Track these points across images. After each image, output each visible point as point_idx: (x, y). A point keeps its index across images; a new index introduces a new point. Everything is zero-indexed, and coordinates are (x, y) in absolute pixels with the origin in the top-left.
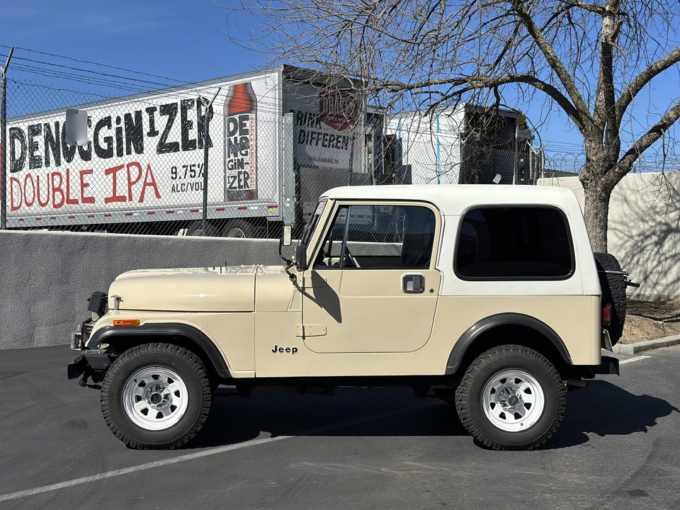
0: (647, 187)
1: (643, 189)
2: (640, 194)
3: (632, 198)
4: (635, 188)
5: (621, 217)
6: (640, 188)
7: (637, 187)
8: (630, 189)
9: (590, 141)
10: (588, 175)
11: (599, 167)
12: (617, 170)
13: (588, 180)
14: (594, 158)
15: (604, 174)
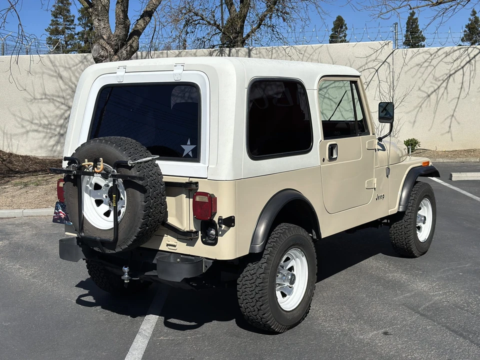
0: (77, 65)
1: (74, 66)
2: (71, 70)
3: (65, 74)
4: (67, 66)
5: (56, 91)
6: (71, 66)
7: (68, 64)
8: (63, 66)
9: (100, 20)
10: (103, 53)
11: (111, 46)
12: (129, 48)
13: (102, 58)
14: (105, 37)
15: (116, 52)
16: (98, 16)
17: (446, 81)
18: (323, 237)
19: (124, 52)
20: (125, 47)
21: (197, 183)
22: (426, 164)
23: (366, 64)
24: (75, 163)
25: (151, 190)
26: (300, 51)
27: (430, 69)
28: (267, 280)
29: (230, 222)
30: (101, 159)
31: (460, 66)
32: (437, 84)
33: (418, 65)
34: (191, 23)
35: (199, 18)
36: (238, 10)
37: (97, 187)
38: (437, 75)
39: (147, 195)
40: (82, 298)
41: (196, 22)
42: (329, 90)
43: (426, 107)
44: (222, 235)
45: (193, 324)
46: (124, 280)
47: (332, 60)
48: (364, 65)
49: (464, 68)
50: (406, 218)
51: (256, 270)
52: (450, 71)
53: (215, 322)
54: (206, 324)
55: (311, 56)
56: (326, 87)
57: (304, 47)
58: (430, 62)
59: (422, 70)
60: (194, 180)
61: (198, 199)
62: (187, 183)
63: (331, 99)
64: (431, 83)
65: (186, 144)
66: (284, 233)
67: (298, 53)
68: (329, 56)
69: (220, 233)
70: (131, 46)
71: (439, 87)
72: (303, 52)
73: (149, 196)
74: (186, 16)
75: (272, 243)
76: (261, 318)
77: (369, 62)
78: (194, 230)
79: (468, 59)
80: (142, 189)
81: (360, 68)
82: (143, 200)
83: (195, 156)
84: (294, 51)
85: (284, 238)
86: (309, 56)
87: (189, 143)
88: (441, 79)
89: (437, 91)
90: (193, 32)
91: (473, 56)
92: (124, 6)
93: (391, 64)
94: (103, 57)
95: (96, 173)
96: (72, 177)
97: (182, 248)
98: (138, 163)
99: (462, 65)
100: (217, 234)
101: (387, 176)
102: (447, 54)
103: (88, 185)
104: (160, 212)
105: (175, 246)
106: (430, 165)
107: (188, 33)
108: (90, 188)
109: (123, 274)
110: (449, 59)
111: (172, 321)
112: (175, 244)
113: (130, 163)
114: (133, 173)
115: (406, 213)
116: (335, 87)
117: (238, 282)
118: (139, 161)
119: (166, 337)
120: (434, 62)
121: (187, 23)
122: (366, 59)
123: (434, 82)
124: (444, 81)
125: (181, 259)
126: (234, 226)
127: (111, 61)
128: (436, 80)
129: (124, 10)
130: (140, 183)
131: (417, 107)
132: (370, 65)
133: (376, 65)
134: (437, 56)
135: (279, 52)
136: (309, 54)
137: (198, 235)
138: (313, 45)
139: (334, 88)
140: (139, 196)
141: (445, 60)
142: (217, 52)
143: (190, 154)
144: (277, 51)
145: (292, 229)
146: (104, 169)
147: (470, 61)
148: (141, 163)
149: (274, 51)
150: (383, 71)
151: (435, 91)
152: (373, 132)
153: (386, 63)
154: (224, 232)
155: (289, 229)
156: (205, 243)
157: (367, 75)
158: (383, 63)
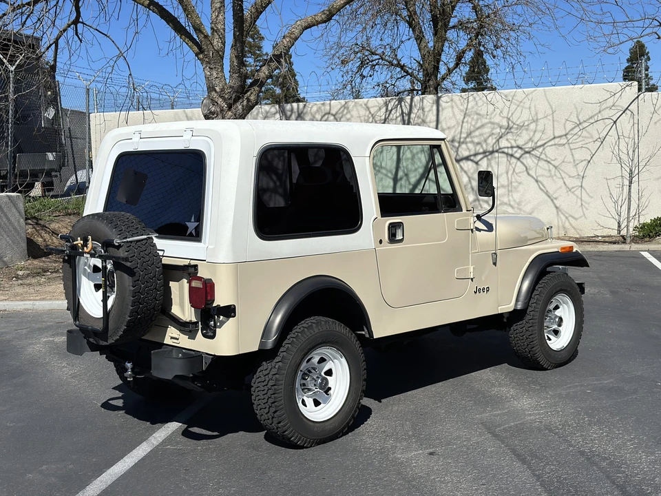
9: (211, 69)
10: (213, 108)
11: (224, 99)
12: (245, 103)
13: (213, 115)
14: (217, 89)
15: (230, 107)
16: (210, 64)
18: (375, 336)
19: (240, 107)
20: (241, 101)
21: (197, 266)
22: (568, 250)
23: (600, 112)
24: (70, 242)
25: (141, 273)
26: (506, 96)
28: (281, 382)
29: (229, 311)
30: (90, 237)
34: (367, 64)
35: (378, 57)
36: (431, 44)
37: (96, 269)
39: (136, 278)
40: (110, 402)
41: (374, 63)
42: (546, 150)
44: (220, 327)
45: (216, 433)
46: (127, 378)
47: (552, 108)
48: (597, 114)
50: (528, 317)
51: (269, 370)
53: (241, 433)
54: (230, 435)
55: (522, 104)
56: (543, 145)
57: (511, 92)
60: (193, 263)
61: (194, 284)
62: (185, 266)
63: (549, 162)
65: (190, 221)
66: (310, 327)
67: (505, 101)
68: (547, 103)
69: (218, 324)
70: (248, 100)
72: (511, 99)
73: (138, 280)
74: (359, 55)
75: (291, 339)
76: (277, 428)
77: (603, 110)
78: (194, 320)
80: (131, 272)
81: (591, 118)
82: (131, 284)
83: (196, 236)
84: (498, 97)
85: (308, 333)
86: (518, 103)
87: (193, 220)
90: (370, 76)
92: (238, 51)
93: (636, 113)
94: (213, 113)
95: (86, 252)
96: (66, 258)
97: (184, 342)
98: (128, 242)
100: (215, 326)
101: (495, 264)
103: (86, 267)
104: (155, 298)
105: (178, 339)
106: (574, 251)
107: (364, 77)
108: (89, 271)
109: (126, 370)
111: (196, 430)
112: (177, 337)
113: (117, 242)
114: (122, 253)
115: (528, 312)
116: (555, 145)
117: (252, 384)
118: (128, 240)
119: (174, 446)
121: (363, 65)
122: (599, 105)
125: (183, 354)
126: (235, 316)
127: (223, 118)
129: (239, 56)
130: (128, 264)
132: (606, 114)
133: (614, 114)
135: (477, 99)
136: (518, 101)
137: (198, 326)
138: (525, 90)
139: (554, 147)
140: (128, 279)
142: (395, 100)
143: (194, 232)
144: (475, 99)
145: (323, 323)
146: (93, 248)
148: (131, 242)
149: (471, 98)
150: (625, 122)
152: (467, 208)
153: (627, 111)
154: (222, 323)
155: (318, 323)
156: (205, 336)
157: (600, 128)
158: (624, 112)
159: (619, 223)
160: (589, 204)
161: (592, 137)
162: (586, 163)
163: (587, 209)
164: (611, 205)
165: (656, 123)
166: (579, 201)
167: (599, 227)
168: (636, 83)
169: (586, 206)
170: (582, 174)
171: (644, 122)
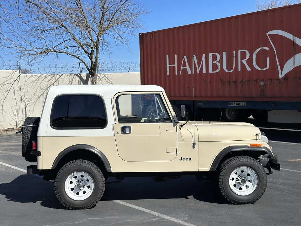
17: (46, 90)
23: (7, 80)
27: (38, 84)
31: (52, 83)
32: (42, 92)
33: (33, 82)
38: (42, 87)
43: (38, 103)
48: (6, 82)
49: (54, 84)
52: (48, 85)
58: (38, 81)
59: (34, 84)
64: (40, 91)
71: (43, 93)
79: (55, 80)
81: (4, 82)
88: (44, 89)
89: (43, 95)
91: (57, 79)
93: (19, 81)
99: (53, 82)
102: (46, 77)
110: (46, 79)
120: (40, 81)
122: (6, 78)
123: (41, 90)
124: (45, 90)
128: (42, 90)
131: (34, 103)
132: (9, 81)
133: (12, 81)
134: (41, 77)
141: (45, 80)
147: (56, 81)
151: (42, 95)
153: (17, 81)
157: (7, 87)
158: (15, 81)
159: (17, 123)
160: (6, 116)
161: (5, 90)
162: (3, 100)
163: (5, 118)
164: (13, 116)
165: (27, 85)
166: (2, 114)
167: (10, 125)
168: (18, 71)
169: (5, 117)
170: (2, 104)
171: (22, 85)
